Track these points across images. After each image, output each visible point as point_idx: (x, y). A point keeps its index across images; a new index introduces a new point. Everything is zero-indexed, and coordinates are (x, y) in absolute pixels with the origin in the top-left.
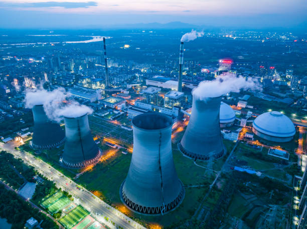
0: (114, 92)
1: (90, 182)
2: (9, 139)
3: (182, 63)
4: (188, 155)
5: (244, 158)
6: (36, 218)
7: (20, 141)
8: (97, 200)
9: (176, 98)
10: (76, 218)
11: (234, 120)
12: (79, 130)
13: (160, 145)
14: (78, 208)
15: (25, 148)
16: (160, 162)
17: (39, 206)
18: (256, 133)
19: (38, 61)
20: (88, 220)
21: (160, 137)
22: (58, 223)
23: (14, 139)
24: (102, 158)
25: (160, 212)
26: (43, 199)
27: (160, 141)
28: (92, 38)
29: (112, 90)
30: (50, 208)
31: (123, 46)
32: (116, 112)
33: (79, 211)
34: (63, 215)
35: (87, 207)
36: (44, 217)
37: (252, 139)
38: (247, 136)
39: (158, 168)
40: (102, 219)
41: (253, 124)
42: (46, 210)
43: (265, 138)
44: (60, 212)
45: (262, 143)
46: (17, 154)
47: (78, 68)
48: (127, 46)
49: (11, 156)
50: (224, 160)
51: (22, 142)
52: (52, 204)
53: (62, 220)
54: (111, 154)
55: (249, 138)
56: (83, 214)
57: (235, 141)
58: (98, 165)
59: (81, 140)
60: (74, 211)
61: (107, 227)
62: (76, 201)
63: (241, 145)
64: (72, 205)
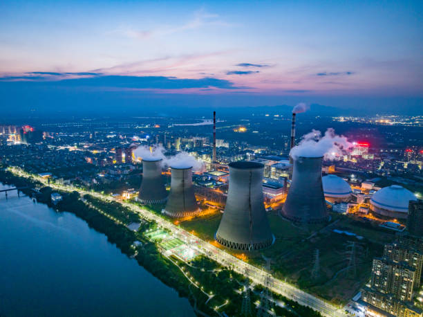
0: (221, 168)
1: (187, 226)
2: (118, 195)
3: (294, 136)
5: (349, 226)
6: (140, 241)
7: (127, 195)
8: (193, 237)
10: (174, 245)
11: (349, 195)
12: (183, 181)
14: (176, 240)
16: (249, 200)
17: (144, 235)
18: (373, 209)
19: (142, 140)
20: (183, 246)
22: (158, 246)
23: (121, 195)
24: (201, 213)
25: (248, 249)
26: (147, 231)
27: (250, 180)
28: (202, 122)
29: (219, 166)
30: (153, 237)
31: (238, 128)
32: (219, 183)
34: (163, 242)
36: (147, 241)
37: (365, 213)
38: (361, 211)
39: (248, 205)
40: (195, 247)
41: (371, 201)
43: (382, 213)
44: (161, 240)
45: (377, 217)
46: (124, 205)
47: (184, 146)
48: (242, 129)
49: (120, 204)
50: (326, 226)
51: (129, 197)
52: (154, 235)
53: (162, 245)
54: (210, 212)
55: (362, 213)
56: (179, 243)
57: (345, 213)
58: (196, 217)
59: (183, 191)
60: (173, 241)
61: (198, 252)
62: (175, 235)
63: (350, 216)
64: (171, 237)
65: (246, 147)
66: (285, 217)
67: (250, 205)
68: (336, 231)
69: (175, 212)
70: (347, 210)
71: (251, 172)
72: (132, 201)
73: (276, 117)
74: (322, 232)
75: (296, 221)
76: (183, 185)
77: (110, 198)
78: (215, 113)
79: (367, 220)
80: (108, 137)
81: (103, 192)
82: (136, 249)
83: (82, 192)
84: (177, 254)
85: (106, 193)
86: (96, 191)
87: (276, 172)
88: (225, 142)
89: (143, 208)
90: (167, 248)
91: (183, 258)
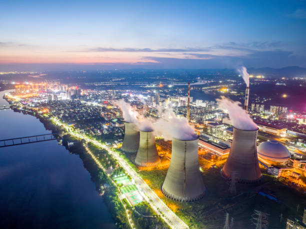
1: (145, 174)
2: (110, 144)
3: (247, 105)
8: (146, 185)
10: (129, 190)
13: (185, 151)
14: (133, 186)
15: (118, 150)
16: (185, 164)
17: (113, 179)
20: (135, 192)
22: (119, 189)
23: (112, 144)
24: (160, 165)
26: (116, 176)
27: (185, 149)
30: (118, 182)
34: (123, 186)
35: (138, 186)
36: (112, 184)
37: (296, 178)
38: (294, 175)
39: (183, 168)
40: (142, 193)
42: (115, 181)
44: (122, 185)
46: (110, 152)
49: (107, 152)
51: (116, 147)
53: (121, 189)
54: (167, 164)
55: (294, 178)
56: (134, 189)
57: (277, 177)
58: (155, 168)
59: (147, 148)
60: (130, 187)
61: (144, 199)
62: (133, 182)
63: (280, 180)
64: (130, 183)
67: (185, 168)
68: (261, 193)
69: (141, 162)
70: (279, 174)
71: (186, 143)
77: (103, 146)
79: (295, 185)
80: (123, 95)
81: (100, 141)
82: (104, 190)
83: (88, 139)
84: (128, 198)
85: (103, 142)
86: (97, 140)
88: (203, 102)
89: (122, 156)
90: (124, 192)
91: (131, 202)
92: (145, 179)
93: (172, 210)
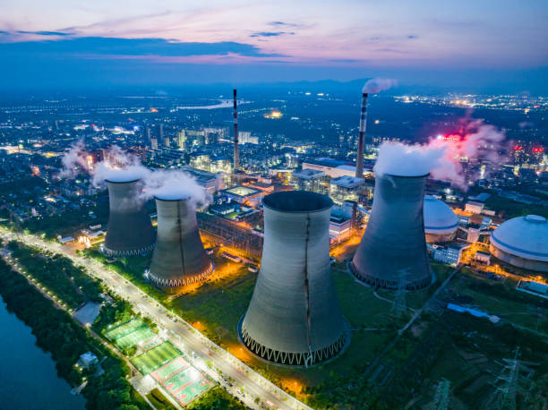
0: (247, 180)
1: (189, 308)
2: (70, 239)
3: (364, 130)
4: (364, 281)
5: (469, 293)
6: (95, 353)
7: (86, 240)
8: (198, 335)
9: (350, 186)
10: (159, 359)
11: (455, 229)
12: (179, 221)
13: (307, 240)
14: (165, 345)
16: (306, 272)
17: (103, 337)
18: (496, 254)
19: (128, 132)
20: (178, 363)
21: (308, 226)
22: (129, 364)
23: (76, 239)
24: (214, 275)
25: (303, 363)
26: (110, 326)
27: (308, 233)
28: (219, 103)
29: (244, 177)
30: (120, 341)
31: (269, 112)
32: (245, 209)
33: (165, 349)
34: (139, 352)
35: (180, 345)
36: (107, 352)
37: (486, 263)
38: (479, 258)
39: (303, 282)
40: (201, 364)
41: (491, 239)
42: (113, 341)
43: (512, 262)
44: (135, 348)
45: (507, 271)
46: (78, 261)
47: (191, 143)
48: (276, 115)
49: (68, 262)
50: (430, 293)
51: (89, 245)
52: (123, 335)
53: (137, 360)
54: (230, 270)
55: (481, 262)
56: (171, 354)
57: (454, 265)
58: (206, 285)
59: (181, 240)
60: (158, 349)
61: (208, 378)
62: (164, 334)
63: (464, 271)
64: (155, 340)
65: (283, 142)
66: (360, 279)
67: (307, 281)
68: (451, 306)
69: (168, 277)
70: (456, 259)
71: (309, 219)
72: (93, 253)
73: (321, 97)
74: (428, 308)
75: (379, 286)
76: (179, 229)
77: (54, 248)
78: (235, 91)
79: (493, 276)
80: (76, 128)
81: (43, 235)
82: (85, 372)
83: (7, 235)
84: (164, 387)
85: (50, 237)
86: (32, 232)
87: (338, 193)
88: (252, 135)
89: (110, 268)
90: (146, 369)
91: (175, 398)
92: (191, 319)
93: (294, 395)
